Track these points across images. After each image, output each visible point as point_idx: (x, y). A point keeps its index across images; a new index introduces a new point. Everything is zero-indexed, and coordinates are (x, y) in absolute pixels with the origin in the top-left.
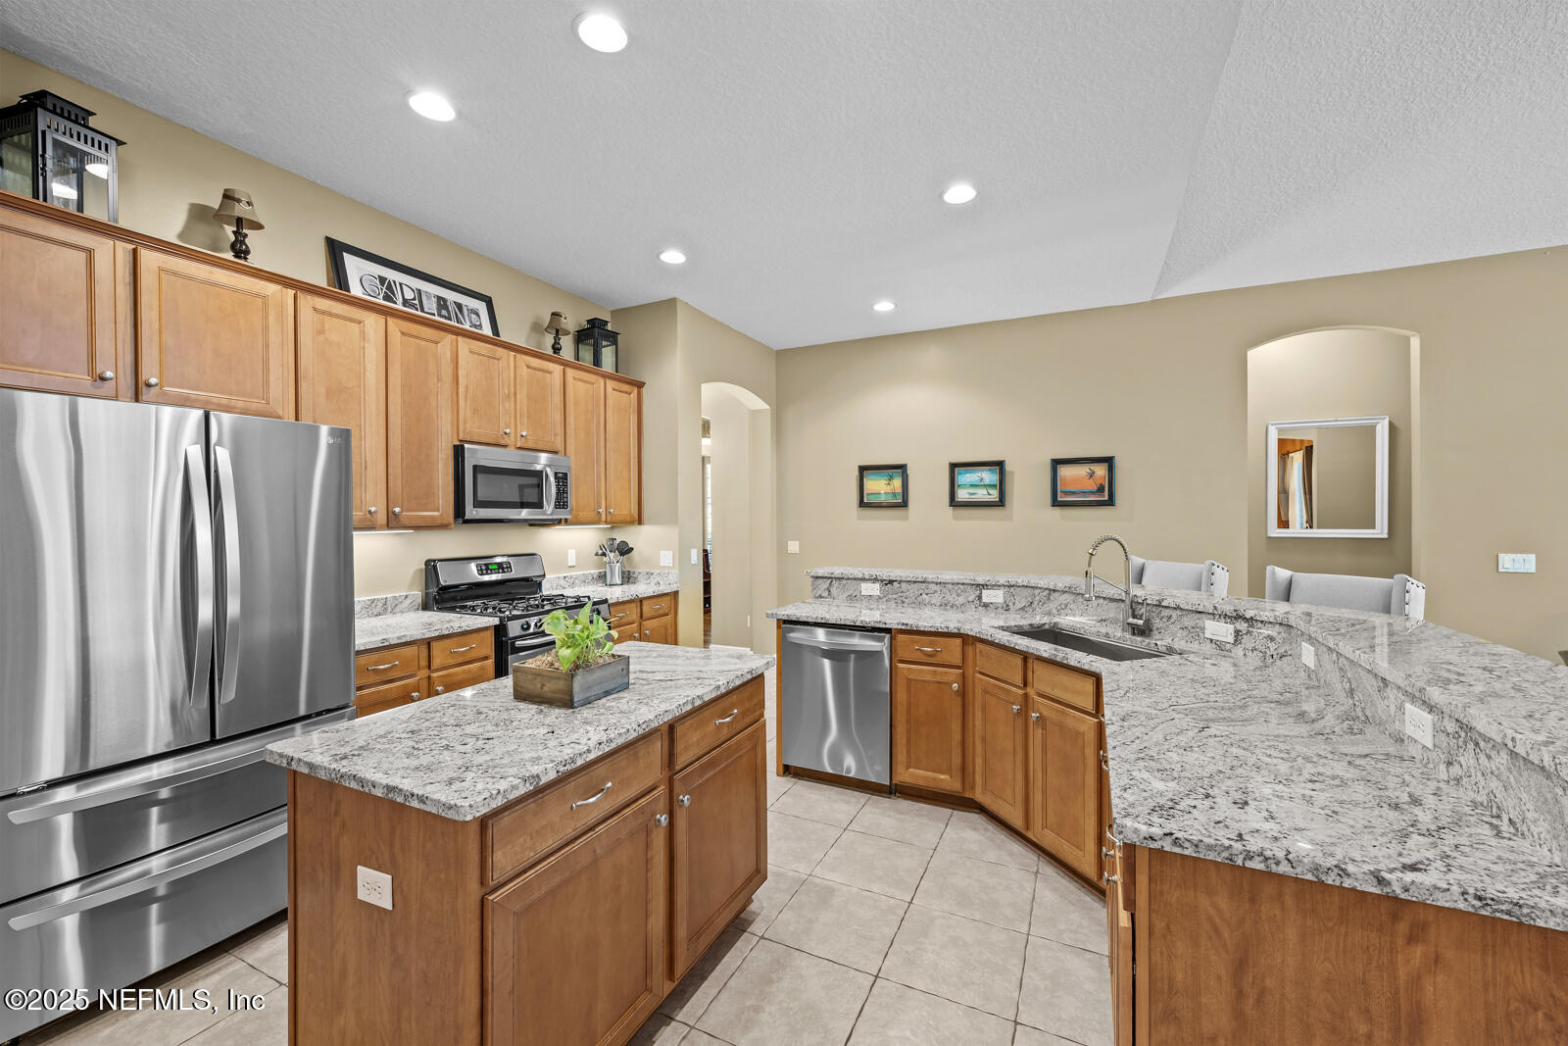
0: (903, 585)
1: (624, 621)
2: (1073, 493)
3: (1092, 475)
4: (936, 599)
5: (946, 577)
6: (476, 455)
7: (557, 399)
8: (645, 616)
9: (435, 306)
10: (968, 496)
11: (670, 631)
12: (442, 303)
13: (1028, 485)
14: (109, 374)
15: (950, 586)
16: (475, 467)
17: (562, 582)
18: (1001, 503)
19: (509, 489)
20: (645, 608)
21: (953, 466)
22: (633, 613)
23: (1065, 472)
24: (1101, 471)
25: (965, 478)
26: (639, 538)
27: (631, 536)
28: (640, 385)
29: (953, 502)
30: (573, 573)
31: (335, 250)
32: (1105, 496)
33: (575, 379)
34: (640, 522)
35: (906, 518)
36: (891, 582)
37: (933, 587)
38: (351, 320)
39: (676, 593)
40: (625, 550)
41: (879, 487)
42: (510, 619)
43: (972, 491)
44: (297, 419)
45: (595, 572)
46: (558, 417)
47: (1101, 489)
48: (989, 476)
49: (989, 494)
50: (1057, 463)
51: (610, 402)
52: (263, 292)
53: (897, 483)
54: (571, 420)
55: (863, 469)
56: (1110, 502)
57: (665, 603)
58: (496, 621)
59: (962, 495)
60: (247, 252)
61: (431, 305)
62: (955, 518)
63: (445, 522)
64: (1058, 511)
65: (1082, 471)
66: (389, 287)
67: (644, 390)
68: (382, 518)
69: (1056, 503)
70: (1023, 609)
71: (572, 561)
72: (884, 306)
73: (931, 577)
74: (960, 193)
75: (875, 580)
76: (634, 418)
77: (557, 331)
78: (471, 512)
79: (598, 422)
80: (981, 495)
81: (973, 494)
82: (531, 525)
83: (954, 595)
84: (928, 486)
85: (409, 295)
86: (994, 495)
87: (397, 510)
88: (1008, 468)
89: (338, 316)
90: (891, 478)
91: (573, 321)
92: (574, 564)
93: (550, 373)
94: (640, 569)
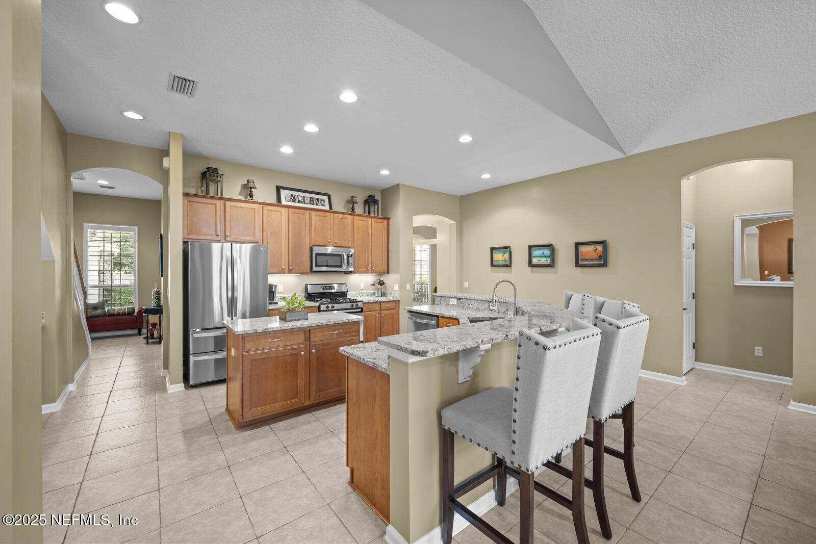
0: (464, 300)
1: (372, 310)
2: (587, 260)
3: (595, 250)
4: (475, 307)
5: (477, 297)
6: (317, 250)
7: (350, 228)
8: (382, 309)
9: (309, 201)
10: (537, 262)
11: (395, 316)
12: (311, 199)
13: (565, 256)
14: (219, 234)
15: (479, 301)
16: (316, 254)
17: (357, 295)
18: (552, 265)
19: (331, 261)
20: (382, 306)
21: (530, 247)
22: (377, 307)
23: (583, 249)
24: (600, 248)
25: (536, 252)
26: (388, 279)
27: (385, 278)
28: (388, 219)
29: (530, 264)
30: (363, 292)
31: (278, 189)
32: (602, 261)
33: (357, 220)
34: (388, 272)
35: (511, 272)
36: (460, 299)
37: (474, 301)
38: (278, 211)
39: (399, 301)
40: (381, 283)
41: (499, 257)
42: (322, 304)
43: (539, 259)
44: (263, 244)
45: (372, 292)
46: (350, 234)
47: (600, 258)
48: (547, 252)
49: (547, 260)
50: (577, 245)
51: (373, 227)
52: (253, 207)
53: (507, 255)
54: (356, 235)
55: (492, 249)
56: (605, 265)
57: (393, 305)
58: (318, 305)
59: (535, 261)
60: (253, 196)
61: (307, 201)
62: (532, 272)
63: (307, 272)
64: (579, 269)
65: (590, 248)
66: (294, 198)
67: (390, 221)
68: (287, 270)
69: (577, 264)
70: (504, 312)
71: (362, 287)
72: (486, 176)
73: (472, 297)
74: (466, 139)
75: (454, 298)
76: (385, 232)
77: (353, 203)
78: (315, 269)
79: (368, 236)
80: (543, 261)
81: (540, 260)
82: (345, 273)
83: (481, 305)
84: (520, 257)
85: (300, 199)
86: (549, 261)
87: (291, 268)
88: (556, 247)
89: (274, 211)
90: (504, 253)
91: (360, 198)
92: (363, 288)
93: (347, 219)
94: (388, 292)
